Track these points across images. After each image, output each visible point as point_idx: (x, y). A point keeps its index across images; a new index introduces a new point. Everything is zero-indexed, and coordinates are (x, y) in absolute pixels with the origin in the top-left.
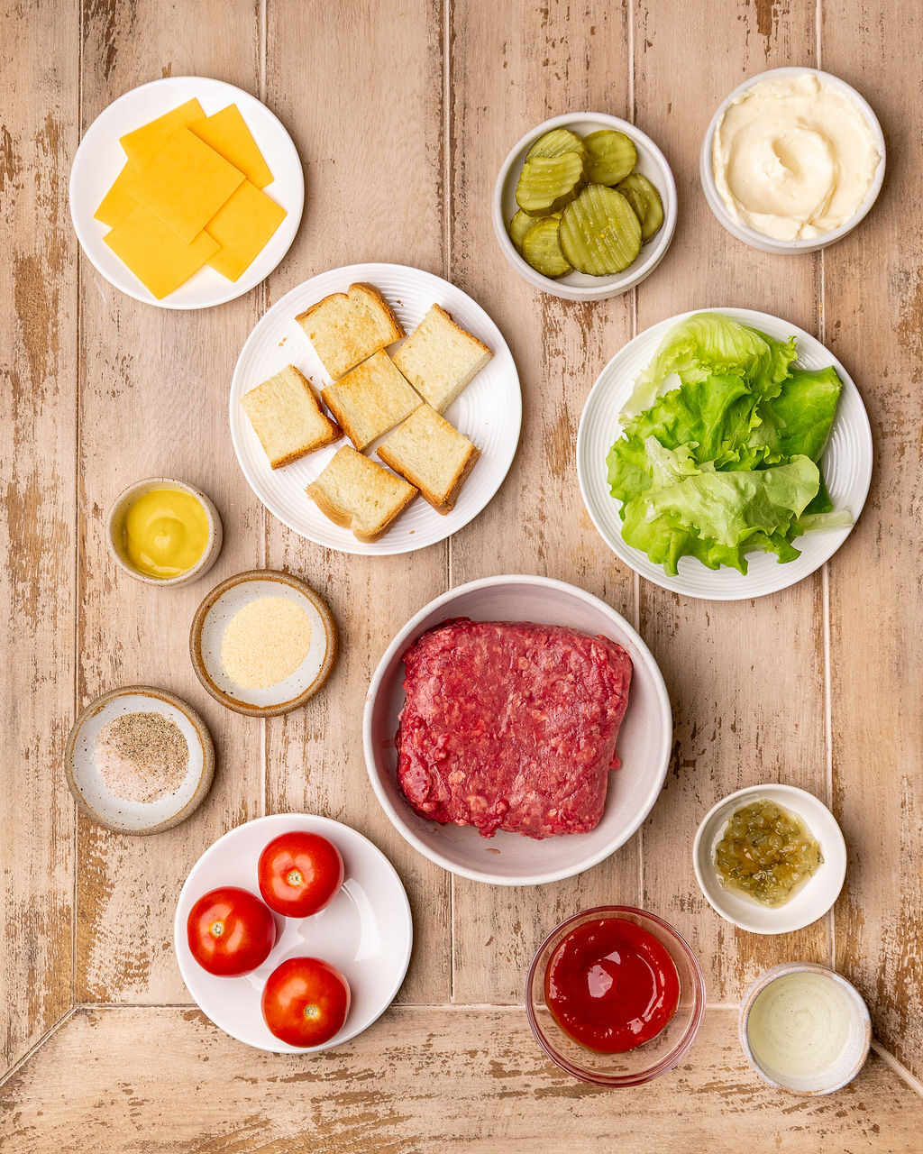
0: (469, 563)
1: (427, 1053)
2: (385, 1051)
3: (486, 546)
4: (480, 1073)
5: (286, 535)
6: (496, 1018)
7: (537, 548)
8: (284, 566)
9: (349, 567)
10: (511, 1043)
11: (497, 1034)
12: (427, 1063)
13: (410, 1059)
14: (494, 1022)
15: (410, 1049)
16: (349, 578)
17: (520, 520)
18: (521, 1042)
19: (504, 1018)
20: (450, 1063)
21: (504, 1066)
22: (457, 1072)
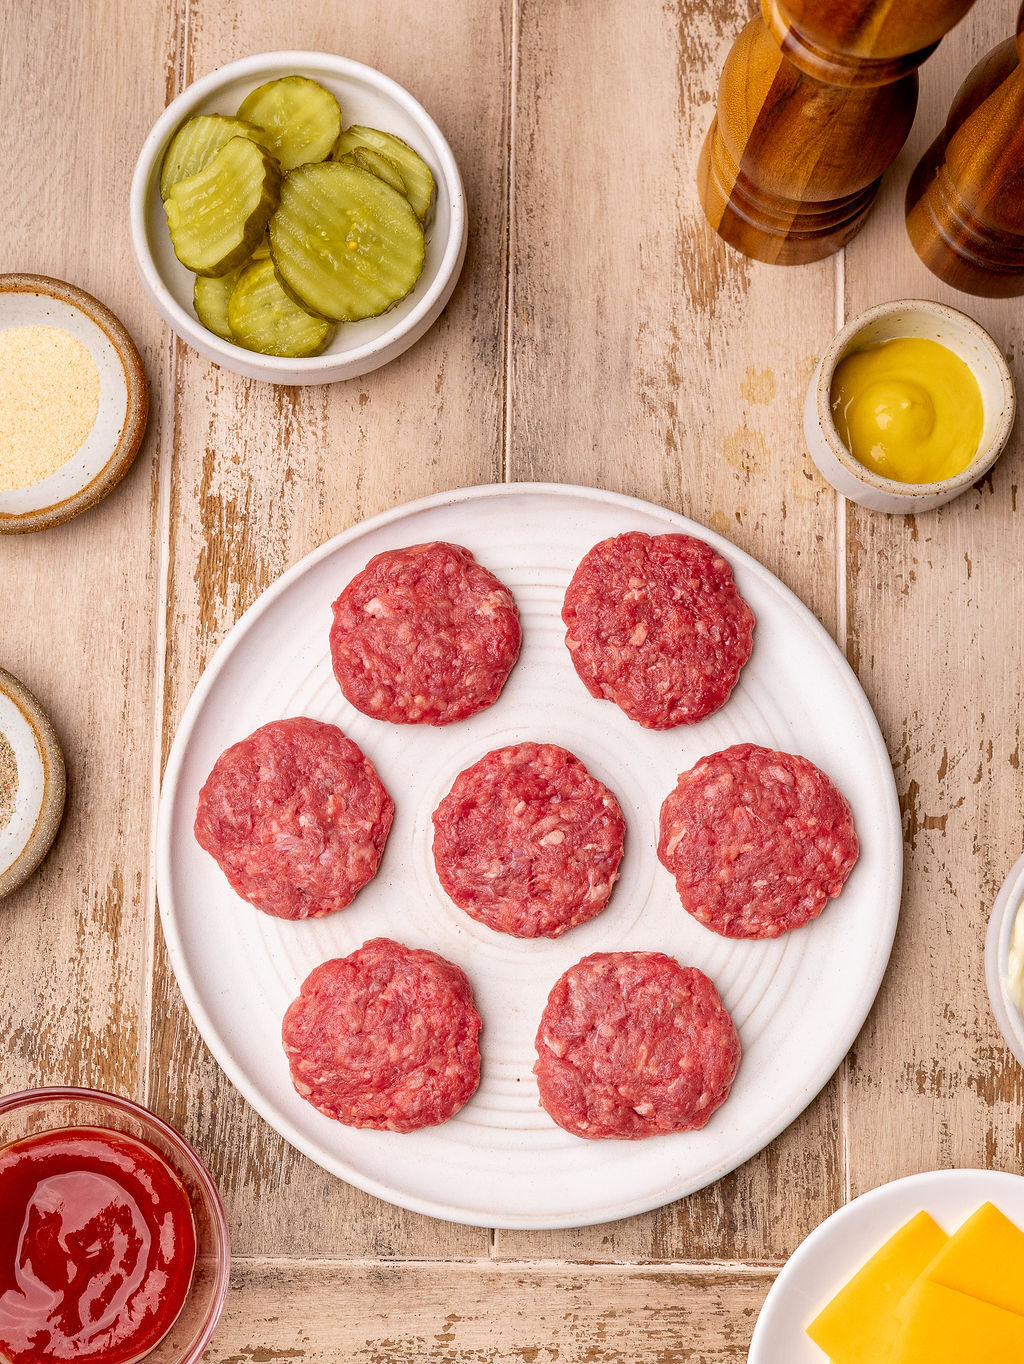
0: (541, 455)
1: (444, 1351)
2: (364, 1346)
3: (573, 426)
5: (212, 397)
6: (574, 1288)
7: (664, 433)
8: (207, 450)
9: (324, 456)
10: (601, 1335)
11: (576, 1317)
14: (571, 1294)
15: (411, 1342)
16: (325, 476)
17: (634, 383)
18: (621, 1334)
19: (589, 1288)
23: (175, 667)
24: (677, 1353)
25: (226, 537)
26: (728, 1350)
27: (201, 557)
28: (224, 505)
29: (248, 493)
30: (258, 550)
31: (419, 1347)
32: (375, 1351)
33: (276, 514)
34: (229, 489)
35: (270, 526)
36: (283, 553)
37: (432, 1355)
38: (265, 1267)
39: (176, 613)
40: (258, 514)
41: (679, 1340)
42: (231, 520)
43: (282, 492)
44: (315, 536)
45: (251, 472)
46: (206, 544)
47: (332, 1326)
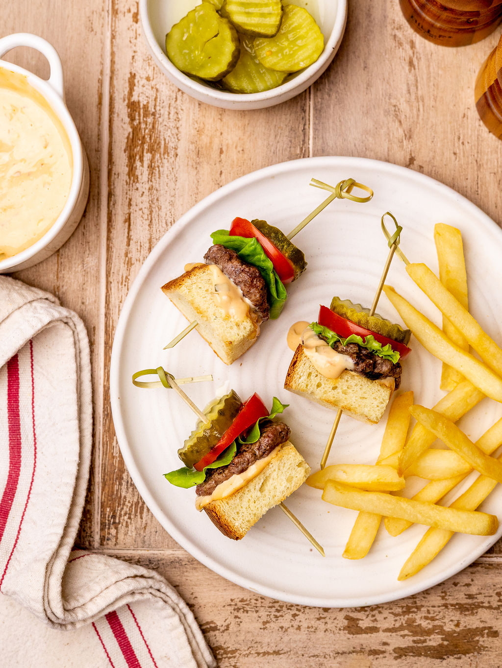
2: (229, 602)
4: (334, 629)
5: (133, 41)
7: (407, 59)
8: (131, 73)
12: (276, 617)
13: (257, 611)
15: (257, 600)
17: (389, 28)
20: (301, 617)
21: (361, 622)
22: (308, 627)
23: (114, 204)
24: (413, 607)
25: (143, 126)
26: (443, 606)
27: (128, 138)
28: (142, 106)
29: (156, 99)
30: (162, 134)
31: (262, 602)
32: (236, 605)
33: (173, 111)
34: (144, 96)
35: (169, 119)
36: (177, 135)
37: (269, 607)
38: (171, 556)
39: (113, 172)
40: (162, 112)
41: (415, 600)
42: (146, 116)
43: (176, 98)
44: (196, 124)
45: (158, 87)
46: (130, 130)
47: (210, 590)
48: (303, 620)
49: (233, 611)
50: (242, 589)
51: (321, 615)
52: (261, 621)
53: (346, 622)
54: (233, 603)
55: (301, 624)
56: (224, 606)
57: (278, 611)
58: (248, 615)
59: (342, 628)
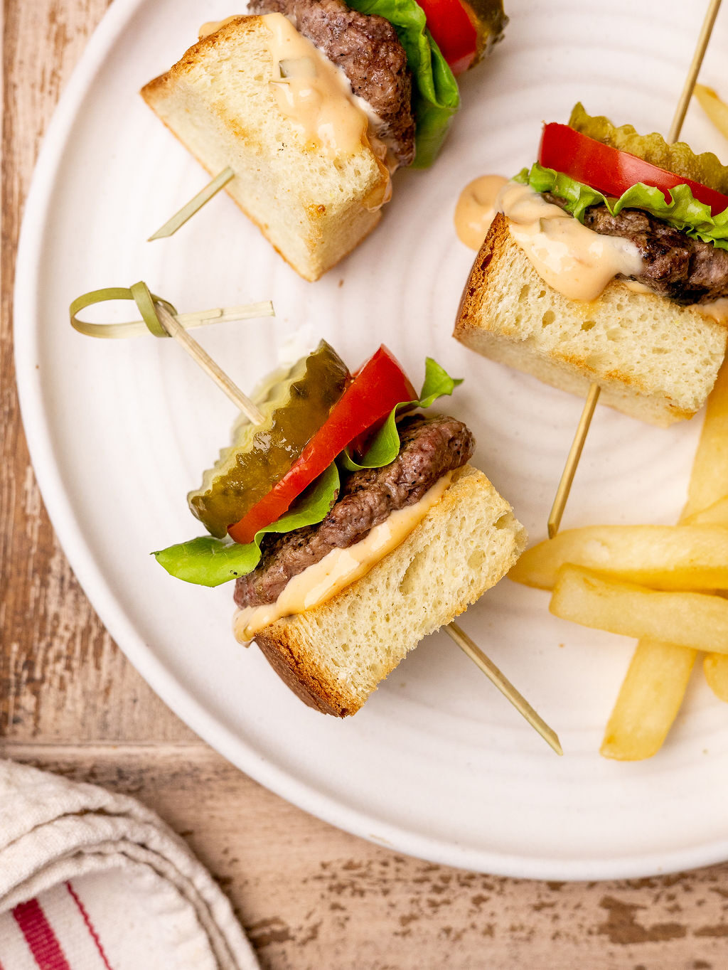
4: (575, 932)
12: (433, 904)
13: (386, 892)
20: (495, 903)
21: (640, 913)
22: (513, 929)
48: (499, 911)
49: (326, 893)
50: (349, 837)
51: (545, 900)
52: (396, 914)
53: (604, 915)
54: (327, 873)
55: (495, 920)
56: (305, 881)
57: (437, 890)
58: (365, 900)
59: (595, 929)
